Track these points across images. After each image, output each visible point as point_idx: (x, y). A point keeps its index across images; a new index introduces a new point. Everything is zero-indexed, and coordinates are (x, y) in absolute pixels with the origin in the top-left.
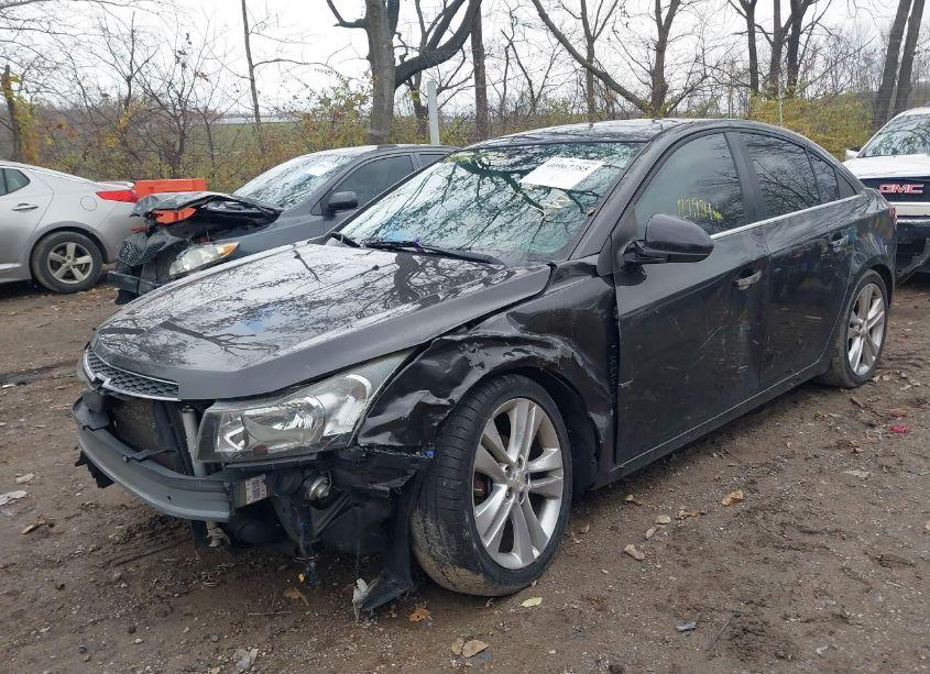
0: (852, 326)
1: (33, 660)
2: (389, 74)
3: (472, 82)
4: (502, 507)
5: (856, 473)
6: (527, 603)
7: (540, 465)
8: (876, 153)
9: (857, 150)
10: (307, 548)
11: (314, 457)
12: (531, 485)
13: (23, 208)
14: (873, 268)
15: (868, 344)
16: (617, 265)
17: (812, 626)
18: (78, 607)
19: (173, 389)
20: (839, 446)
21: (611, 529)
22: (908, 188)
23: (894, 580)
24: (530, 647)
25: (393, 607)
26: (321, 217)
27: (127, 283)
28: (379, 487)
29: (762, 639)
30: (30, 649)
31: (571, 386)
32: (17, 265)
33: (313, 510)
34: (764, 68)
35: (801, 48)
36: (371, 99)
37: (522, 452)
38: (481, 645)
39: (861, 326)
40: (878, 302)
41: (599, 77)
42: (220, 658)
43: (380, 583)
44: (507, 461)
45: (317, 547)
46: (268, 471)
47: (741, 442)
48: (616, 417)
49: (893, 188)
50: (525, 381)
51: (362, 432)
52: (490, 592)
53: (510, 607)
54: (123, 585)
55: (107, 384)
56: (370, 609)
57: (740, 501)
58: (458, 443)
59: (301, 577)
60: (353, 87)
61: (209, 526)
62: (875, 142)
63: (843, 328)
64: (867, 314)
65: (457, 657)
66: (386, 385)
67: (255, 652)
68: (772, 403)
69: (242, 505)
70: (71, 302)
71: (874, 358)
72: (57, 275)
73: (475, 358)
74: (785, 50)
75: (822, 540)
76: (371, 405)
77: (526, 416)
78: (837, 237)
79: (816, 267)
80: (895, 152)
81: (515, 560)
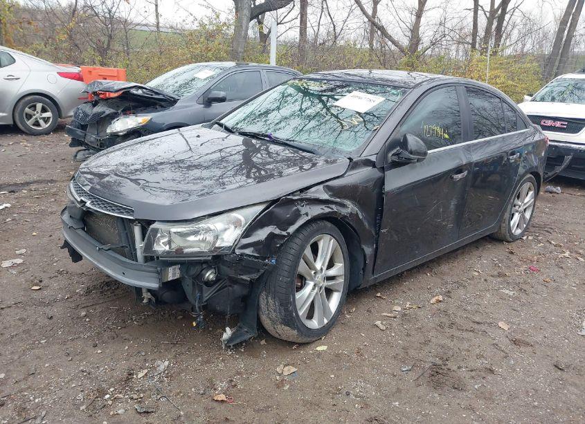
0: (515, 206)
1: (38, 357)
2: (246, 12)
3: (298, 22)
4: (310, 294)
5: (507, 292)
6: (319, 348)
7: (332, 272)
8: (543, 99)
9: (531, 95)
10: (199, 307)
11: (210, 258)
12: (327, 284)
13: (10, 78)
14: (531, 173)
15: (523, 217)
16: (387, 162)
17: (473, 374)
18: (62, 330)
19: (130, 212)
20: (500, 275)
21: (368, 311)
22: (558, 124)
23: (521, 352)
24: (320, 372)
25: (244, 344)
26: (203, 106)
27: (78, 134)
28: (244, 277)
29: (446, 378)
30: (36, 351)
31: (354, 229)
32: (4, 114)
33: (205, 287)
34: (481, 33)
35: (505, 23)
36: (233, 27)
37: (323, 265)
38: (293, 370)
39: (520, 207)
40: (531, 193)
41: (379, 29)
42: (147, 364)
43: (237, 330)
44: (315, 269)
45: (205, 308)
46: (182, 263)
47: (444, 268)
48: (377, 248)
49: (549, 123)
50: (329, 225)
51: (238, 246)
52: (300, 340)
53: (310, 350)
54: (87, 320)
55: (88, 204)
56: (231, 345)
57: (440, 301)
58: (290, 257)
59: (194, 324)
60: (223, 18)
61: (144, 291)
62: (543, 91)
63: (509, 206)
64: (524, 200)
65: (280, 375)
66: (253, 221)
67: (167, 363)
68: (464, 247)
69: (166, 281)
70: (38, 141)
71: (525, 226)
72: (30, 123)
73: (304, 210)
74: (495, 24)
75: (483, 328)
76: (244, 232)
77: (328, 245)
78: (513, 154)
79: (499, 168)
80: (553, 99)
81: (314, 324)
